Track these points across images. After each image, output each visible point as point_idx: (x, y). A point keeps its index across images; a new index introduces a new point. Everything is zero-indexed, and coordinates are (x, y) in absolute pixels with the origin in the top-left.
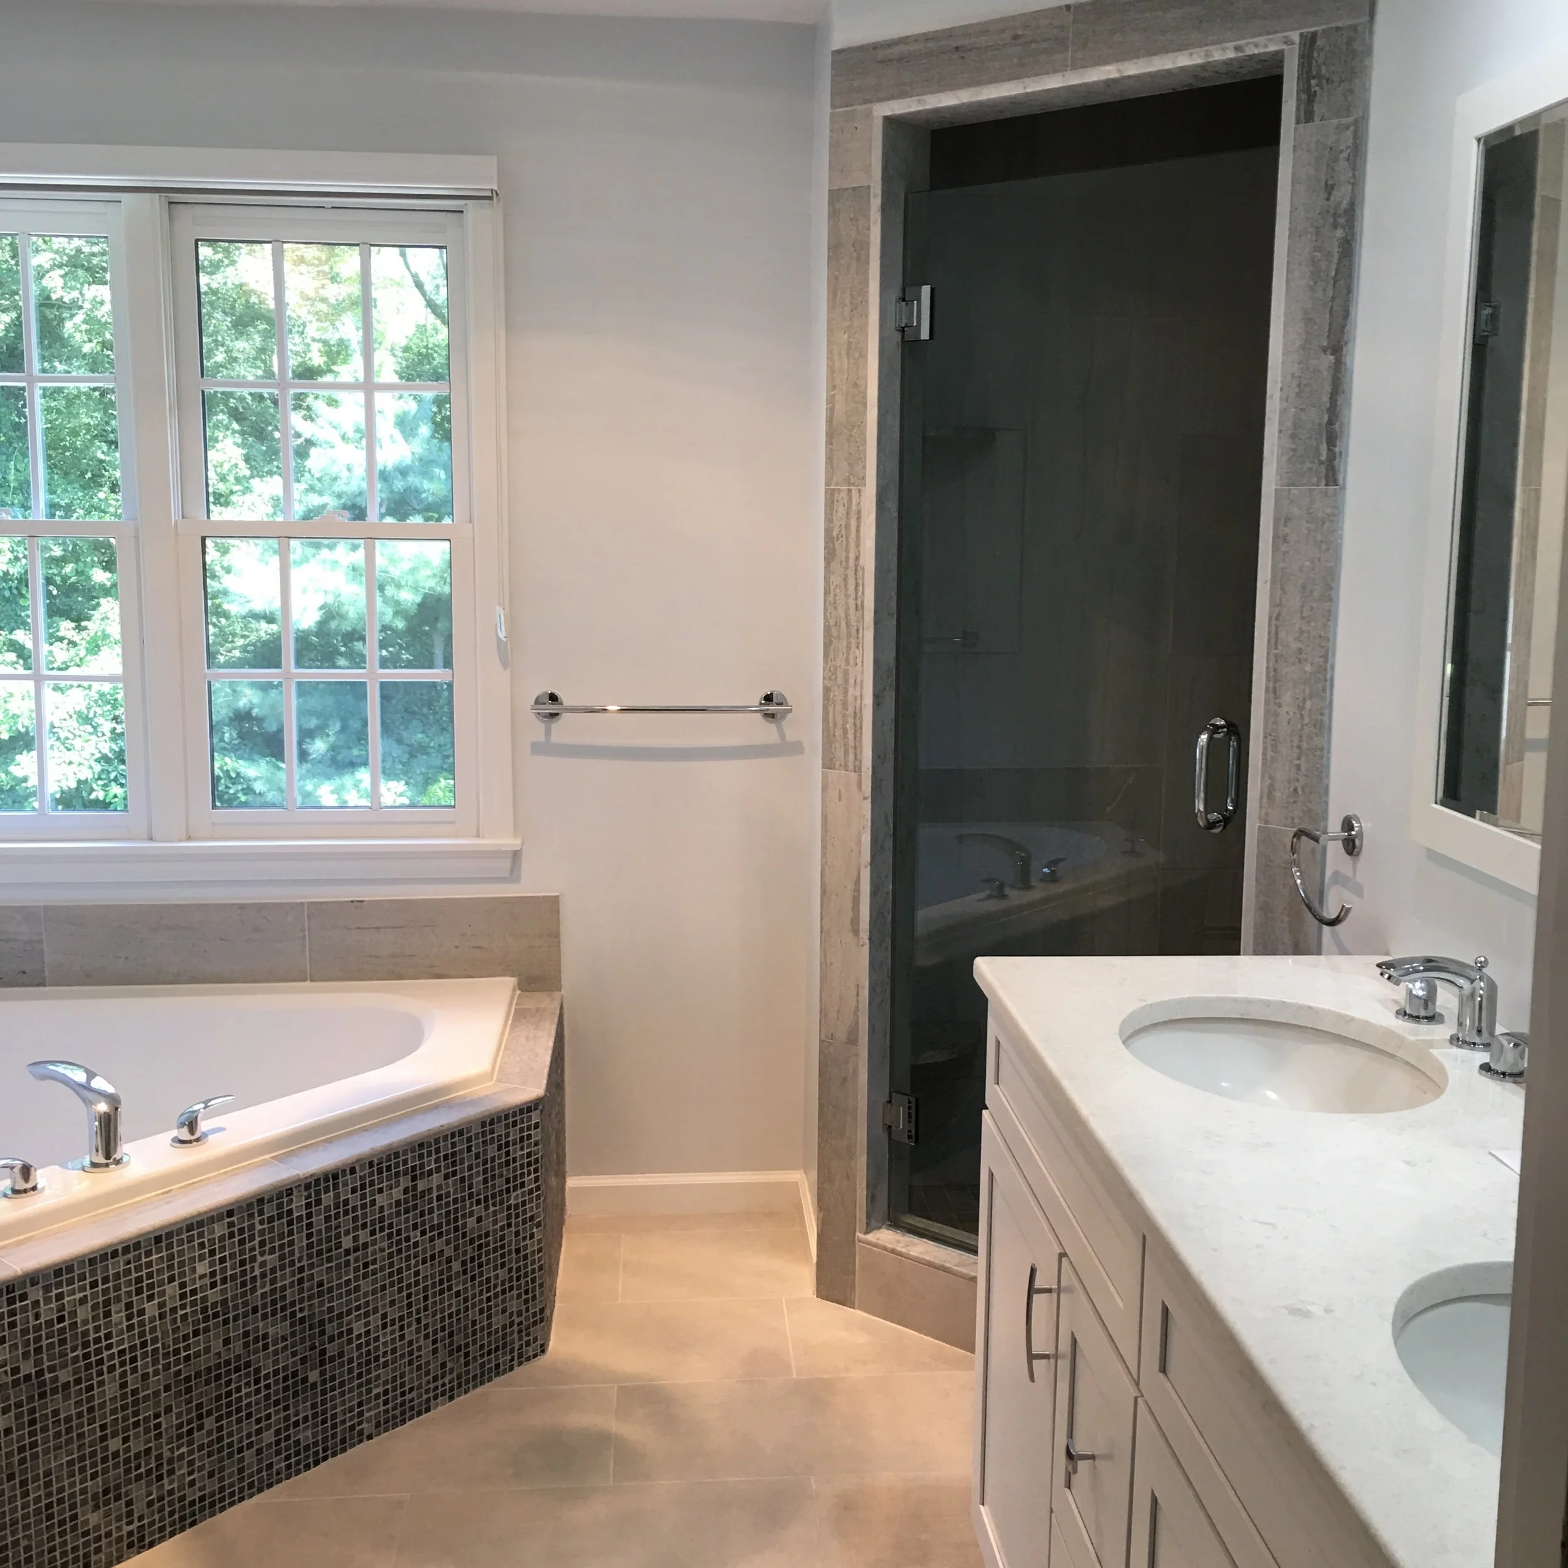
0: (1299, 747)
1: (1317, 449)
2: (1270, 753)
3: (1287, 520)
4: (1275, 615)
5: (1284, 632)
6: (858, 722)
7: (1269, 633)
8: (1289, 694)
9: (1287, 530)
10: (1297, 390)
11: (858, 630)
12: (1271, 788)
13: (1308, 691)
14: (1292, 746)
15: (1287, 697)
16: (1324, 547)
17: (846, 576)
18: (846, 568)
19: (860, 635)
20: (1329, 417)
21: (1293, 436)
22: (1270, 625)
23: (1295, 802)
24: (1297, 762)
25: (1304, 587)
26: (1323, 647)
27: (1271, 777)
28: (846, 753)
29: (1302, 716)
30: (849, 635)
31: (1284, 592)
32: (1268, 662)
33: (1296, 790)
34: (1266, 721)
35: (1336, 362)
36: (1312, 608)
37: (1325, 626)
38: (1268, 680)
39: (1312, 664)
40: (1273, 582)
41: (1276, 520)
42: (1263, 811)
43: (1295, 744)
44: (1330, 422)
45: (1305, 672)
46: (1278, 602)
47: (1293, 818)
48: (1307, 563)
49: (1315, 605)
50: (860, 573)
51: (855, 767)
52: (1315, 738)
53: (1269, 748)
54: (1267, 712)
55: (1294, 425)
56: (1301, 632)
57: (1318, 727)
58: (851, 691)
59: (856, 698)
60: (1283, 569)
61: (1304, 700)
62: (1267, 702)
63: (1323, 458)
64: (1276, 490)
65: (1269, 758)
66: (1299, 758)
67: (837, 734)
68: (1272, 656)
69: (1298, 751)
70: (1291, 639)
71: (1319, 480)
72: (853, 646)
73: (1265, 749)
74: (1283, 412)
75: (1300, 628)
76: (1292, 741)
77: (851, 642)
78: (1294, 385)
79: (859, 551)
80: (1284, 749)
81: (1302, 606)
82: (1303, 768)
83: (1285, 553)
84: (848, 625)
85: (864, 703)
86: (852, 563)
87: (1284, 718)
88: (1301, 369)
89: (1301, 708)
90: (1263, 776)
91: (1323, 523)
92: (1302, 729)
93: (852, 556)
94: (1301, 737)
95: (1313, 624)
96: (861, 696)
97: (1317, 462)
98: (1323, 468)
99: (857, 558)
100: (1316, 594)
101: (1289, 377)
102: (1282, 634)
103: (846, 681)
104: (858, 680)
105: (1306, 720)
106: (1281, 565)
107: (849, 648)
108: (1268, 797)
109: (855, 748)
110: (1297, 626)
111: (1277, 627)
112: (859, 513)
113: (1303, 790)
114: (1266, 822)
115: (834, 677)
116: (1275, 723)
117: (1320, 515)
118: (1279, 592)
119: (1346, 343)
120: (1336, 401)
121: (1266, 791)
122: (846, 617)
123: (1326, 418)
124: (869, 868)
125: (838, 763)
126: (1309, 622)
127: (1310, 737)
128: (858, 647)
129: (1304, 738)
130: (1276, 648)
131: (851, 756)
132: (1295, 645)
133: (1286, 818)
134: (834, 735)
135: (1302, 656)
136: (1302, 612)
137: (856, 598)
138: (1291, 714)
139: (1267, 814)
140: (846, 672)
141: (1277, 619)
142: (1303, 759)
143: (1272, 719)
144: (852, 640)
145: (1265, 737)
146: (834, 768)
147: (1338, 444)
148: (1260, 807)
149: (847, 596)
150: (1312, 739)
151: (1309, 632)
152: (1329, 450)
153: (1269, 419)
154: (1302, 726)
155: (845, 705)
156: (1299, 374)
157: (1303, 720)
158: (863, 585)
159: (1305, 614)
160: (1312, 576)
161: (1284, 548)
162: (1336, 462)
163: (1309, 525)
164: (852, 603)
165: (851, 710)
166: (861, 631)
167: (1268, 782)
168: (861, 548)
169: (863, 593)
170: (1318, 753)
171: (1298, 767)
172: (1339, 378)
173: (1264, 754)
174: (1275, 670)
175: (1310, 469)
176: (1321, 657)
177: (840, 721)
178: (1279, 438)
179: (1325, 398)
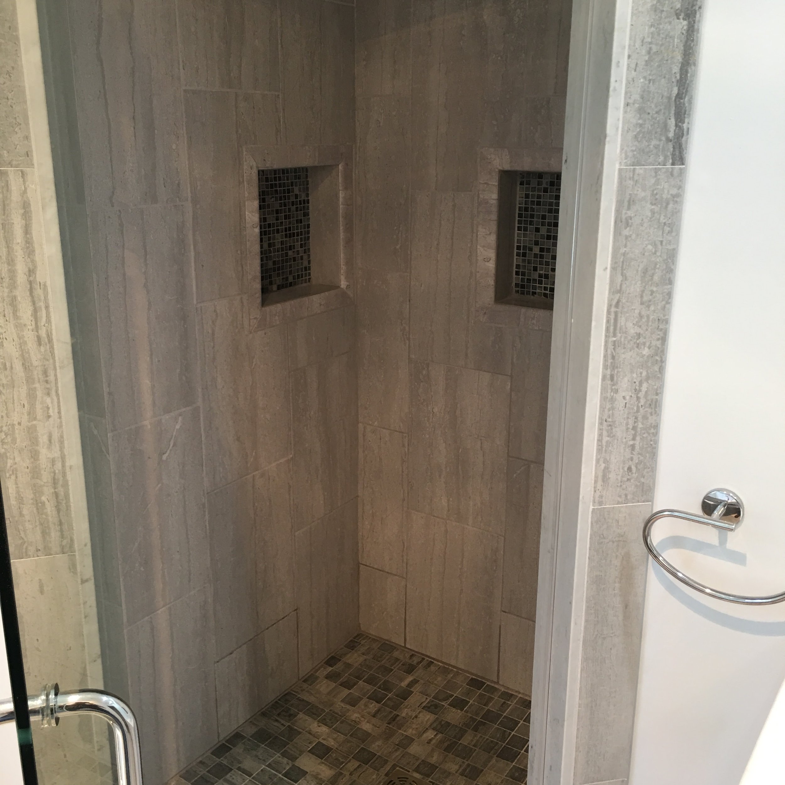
0: (634, 428)
1: (665, 127)
2: (605, 439)
3: (631, 202)
4: (614, 303)
5: (623, 319)
6: (61, 491)
7: (608, 321)
8: (626, 379)
9: (630, 213)
10: (647, 58)
11: (45, 373)
12: (606, 470)
13: (644, 374)
14: (627, 429)
15: (624, 383)
16: (667, 229)
17: (14, 298)
18: (13, 286)
19: (52, 378)
20: (679, 90)
21: (641, 111)
22: (609, 312)
23: (628, 480)
24: (631, 443)
25: (645, 271)
26: (661, 330)
27: (606, 461)
28: (45, 533)
29: (638, 398)
30: (29, 380)
31: (625, 278)
32: (606, 350)
33: (630, 469)
34: (602, 408)
35: (688, 31)
36: (652, 292)
37: (664, 308)
38: (605, 367)
39: (649, 348)
40: (614, 269)
41: (620, 203)
42: (598, 493)
43: (631, 427)
44: (680, 96)
45: (643, 356)
46: (619, 288)
47: (626, 495)
48: (650, 247)
49: (655, 289)
50: (39, 292)
51: (63, 547)
52: (650, 418)
53: (605, 433)
54: (604, 399)
55: (642, 97)
56: (641, 316)
57: (653, 406)
58: (44, 454)
59: (53, 461)
60: (624, 254)
61: (641, 383)
62: (604, 389)
63: (671, 135)
64: (620, 170)
65: (604, 444)
66: (634, 439)
67: (25, 512)
68: (610, 346)
69: (633, 432)
70: (629, 325)
71: (666, 157)
72: (39, 393)
73: (600, 435)
74: (631, 82)
75: (640, 314)
76: (627, 424)
77: (35, 389)
78: (644, 52)
79: (33, 261)
80: (619, 432)
81: (643, 291)
82: (637, 447)
83: (627, 237)
84: (27, 366)
85: (68, 464)
86: (21, 278)
87: (620, 404)
88: (652, 33)
89: (637, 391)
90: (598, 461)
91: (668, 204)
92: (638, 411)
93: (21, 268)
94: (636, 418)
95: (652, 308)
96: (63, 458)
97: (664, 138)
98: (670, 146)
99: (31, 272)
100: (656, 278)
101: (638, 43)
102: (622, 321)
103: (34, 441)
104: (56, 436)
105: (642, 402)
106: (623, 250)
107: (32, 395)
108: (603, 481)
109: (61, 523)
110: (637, 311)
111: (616, 313)
112: (26, 206)
113: (636, 467)
114: (600, 503)
115: (9, 439)
116: (613, 408)
117: (664, 196)
118: (619, 278)
119: (700, 8)
120: (687, 72)
121: (600, 474)
122: (22, 356)
123: (675, 91)
124: (99, 661)
125: (32, 549)
126: (648, 307)
127: (645, 417)
128: (48, 394)
129: (640, 418)
130: (615, 335)
131: (54, 535)
132: (633, 331)
133: (620, 496)
134: (21, 515)
135: (641, 340)
136: (642, 297)
137: (37, 328)
138: (628, 398)
139: (601, 497)
140: (31, 432)
141: (617, 305)
142: (638, 438)
143: (608, 406)
144: (37, 385)
145: (601, 424)
146: (28, 556)
147: (686, 120)
148: (595, 491)
149: (20, 327)
150: (647, 418)
151: (648, 317)
152: (676, 125)
153: (615, 90)
154: (638, 407)
155: (35, 473)
156: (649, 40)
157: (639, 402)
158: (47, 307)
159: (645, 299)
160: (653, 259)
161: (626, 232)
162: (684, 139)
163: (653, 207)
164: (29, 336)
165: (46, 477)
166: (51, 373)
167: (603, 466)
168: (37, 258)
169: (49, 320)
170: (652, 430)
171: (633, 447)
172: (691, 48)
173: (600, 440)
174: (613, 357)
175: (656, 147)
176: (658, 339)
177: (28, 495)
178: (625, 112)
179: (676, 69)
